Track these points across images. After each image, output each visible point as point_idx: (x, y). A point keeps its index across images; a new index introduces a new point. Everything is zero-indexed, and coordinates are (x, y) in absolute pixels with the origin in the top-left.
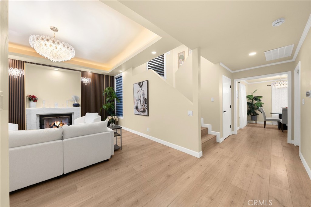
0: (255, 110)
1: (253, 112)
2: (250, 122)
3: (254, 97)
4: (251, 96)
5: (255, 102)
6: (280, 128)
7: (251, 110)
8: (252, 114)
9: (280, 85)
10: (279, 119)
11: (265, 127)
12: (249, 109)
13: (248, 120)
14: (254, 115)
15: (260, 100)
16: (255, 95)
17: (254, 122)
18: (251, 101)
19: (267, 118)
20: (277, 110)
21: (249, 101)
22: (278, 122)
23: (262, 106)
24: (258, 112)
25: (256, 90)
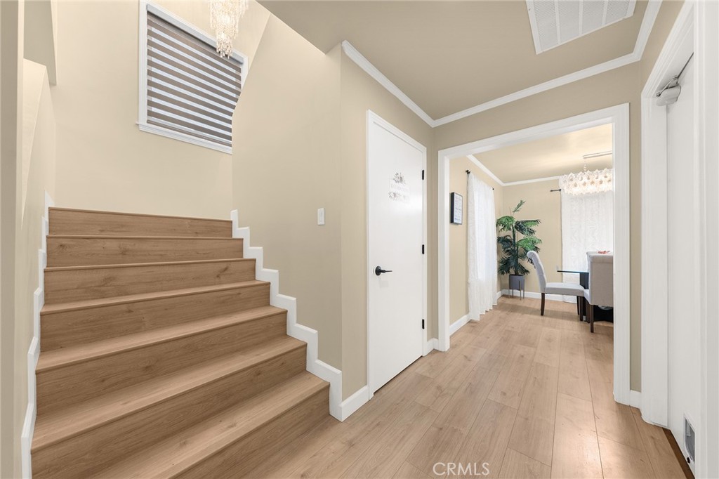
0: (520, 261)
1: (513, 264)
2: (507, 292)
3: (517, 223)
4: (509, 218)
5: (520, 236)
6: (585, 314)
7: (508, 259)
8: (512, 271)
9: (585, 184)
10: (582, 288)
11: (542, 314)
12: (506, 256)
13: (502, 287)
14: (516, 274)
15: (532, 232)
16: (518, 217)
17: (517, 293)
18: (510, 233)
19: (548, 285)
20: (576, 261)
21: (503, 234)
22: (578, 297)
23: (536, 249)
24: (526, 264)
25: (522, 203)
